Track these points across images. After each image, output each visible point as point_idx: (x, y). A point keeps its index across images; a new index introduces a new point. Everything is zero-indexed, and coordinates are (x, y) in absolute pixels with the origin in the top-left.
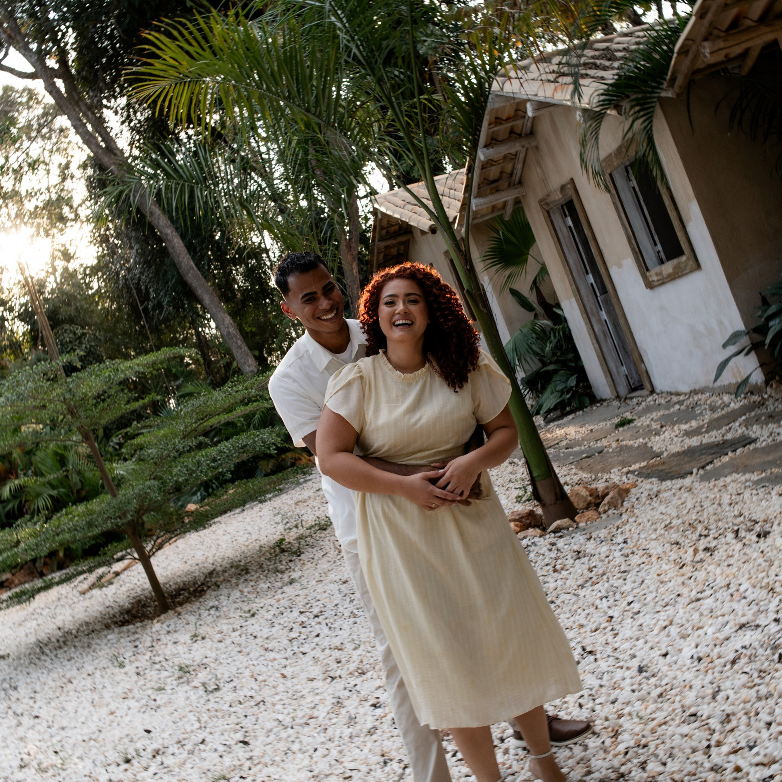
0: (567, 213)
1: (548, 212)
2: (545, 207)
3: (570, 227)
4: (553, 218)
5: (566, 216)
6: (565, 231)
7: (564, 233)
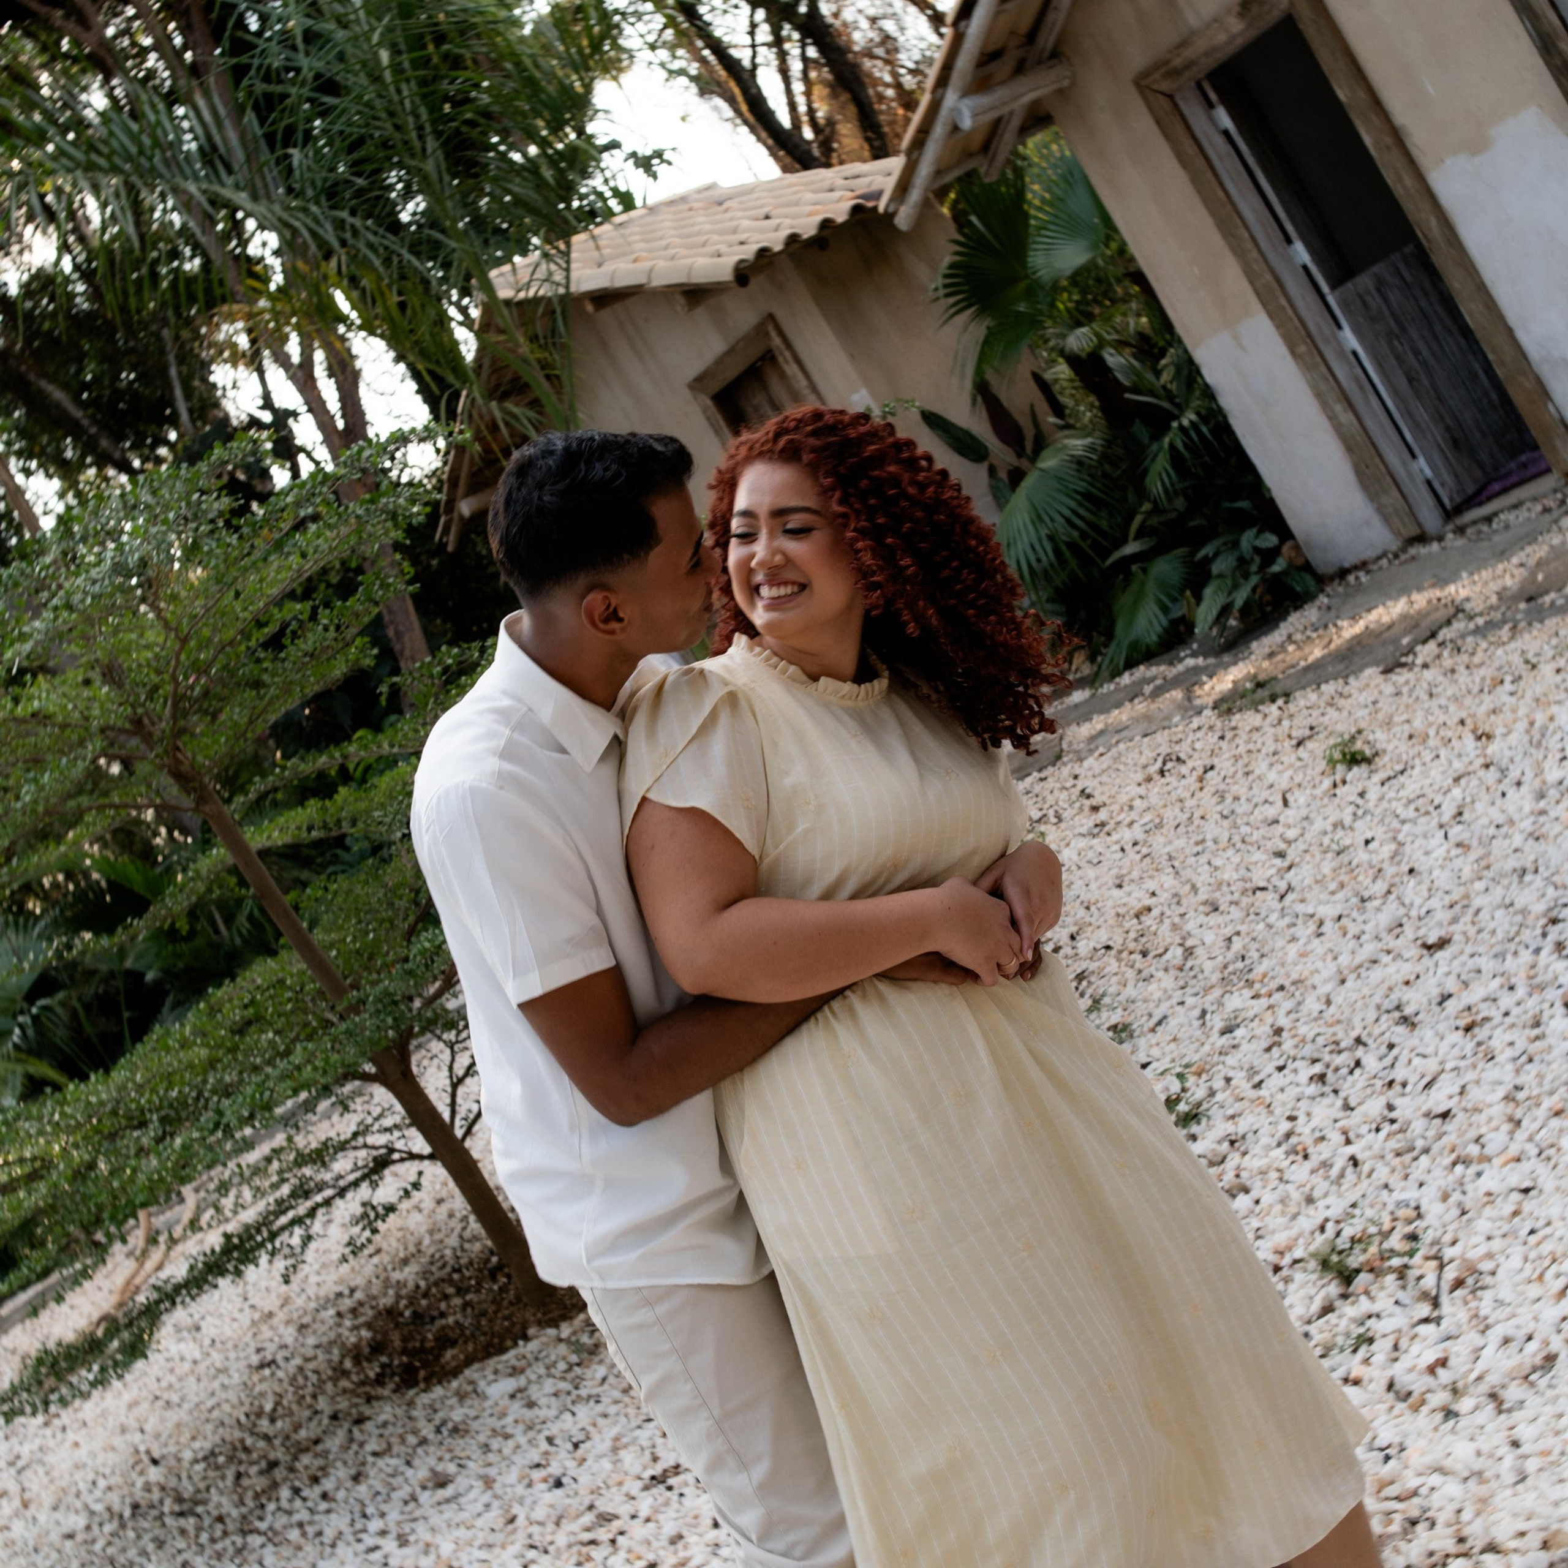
0: (1213, 96)
1: (1170, 97)
2: (1165, 86)
3: (1226, 133)
4: (1186, 111)
5: (1211, 106)
6: (1220, 141)
7: (1217, 148)
